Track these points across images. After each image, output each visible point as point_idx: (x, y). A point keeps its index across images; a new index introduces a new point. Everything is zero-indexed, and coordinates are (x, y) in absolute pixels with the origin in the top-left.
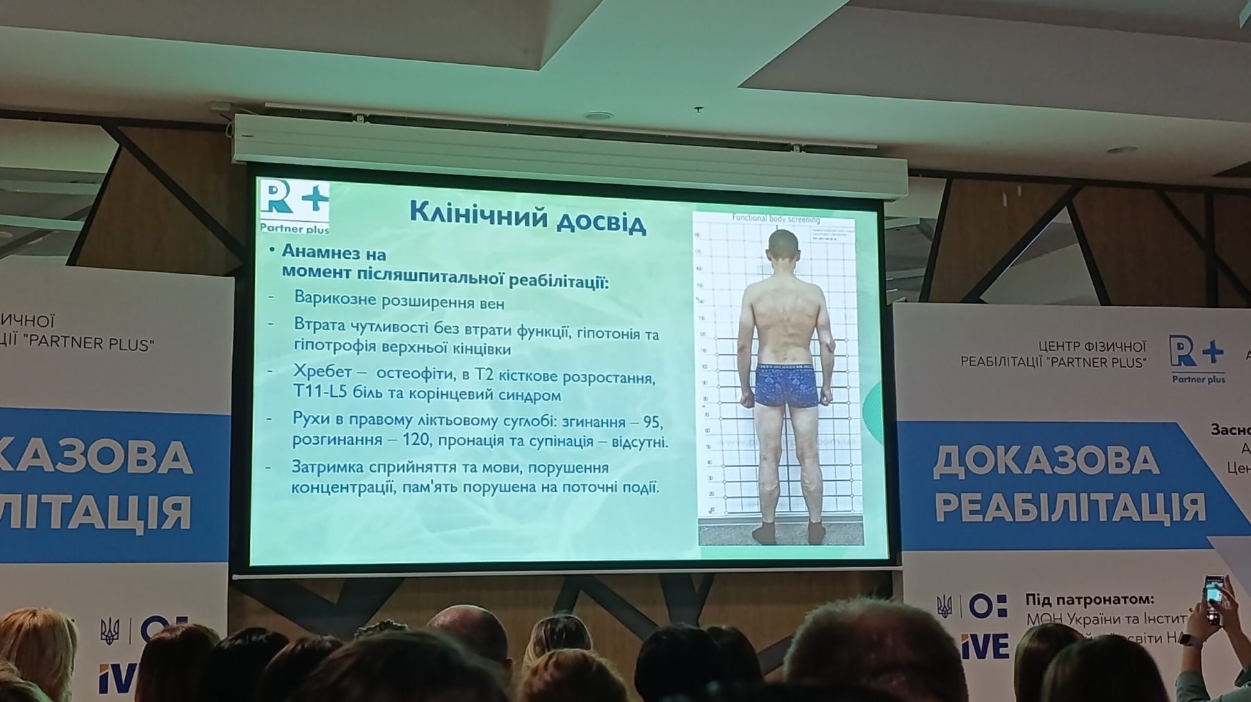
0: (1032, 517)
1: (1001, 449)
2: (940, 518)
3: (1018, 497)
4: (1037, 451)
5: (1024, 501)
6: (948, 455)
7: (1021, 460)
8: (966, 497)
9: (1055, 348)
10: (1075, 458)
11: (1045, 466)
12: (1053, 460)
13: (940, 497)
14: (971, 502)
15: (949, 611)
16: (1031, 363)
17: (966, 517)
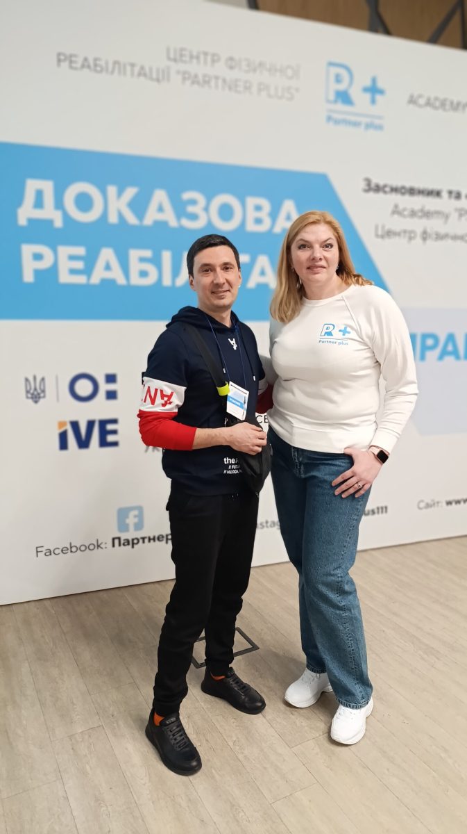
0: (151, 280)
1: (112, 190)
2: (28, 277)
3: (134, 254)
4: (160, 196)
5: (142, 260)
6: (39, 194)
7: (139, 206)
8: (64, 251)
9: (187, 59)
10: (206, 209)
11: (169, 217)
12: (180, 209)
13: (27, 250)
14: (72, 258)
15: (42, 395)
16: (154, 76)
17: (65, 278)
